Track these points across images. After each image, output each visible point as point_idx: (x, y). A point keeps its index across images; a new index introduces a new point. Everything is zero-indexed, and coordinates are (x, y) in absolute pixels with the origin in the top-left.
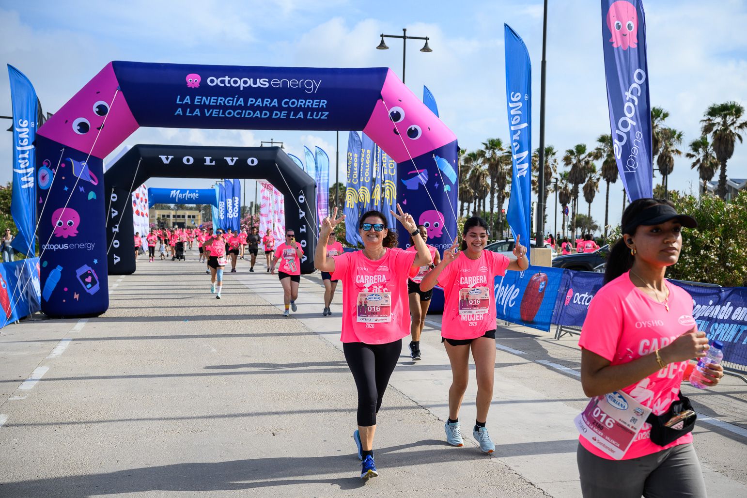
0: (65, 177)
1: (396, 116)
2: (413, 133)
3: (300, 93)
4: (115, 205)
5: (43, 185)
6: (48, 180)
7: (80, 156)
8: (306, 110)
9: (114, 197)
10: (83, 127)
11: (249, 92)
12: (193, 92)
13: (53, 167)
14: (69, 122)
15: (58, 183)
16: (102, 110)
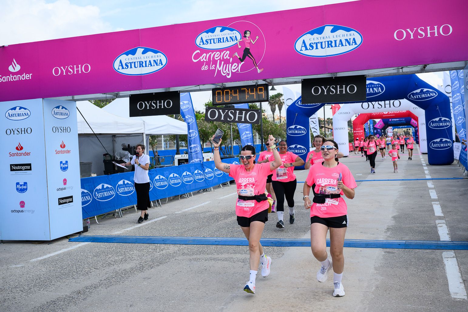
0: (377, 131)
1: (413, 122)
2: (416, 124)
3: (402, 120)
4: (383, 132)
5: (375, 132)
6: (375, 131)
7: (379, 129)
8: (403, 122)
9: (383, 131)
10: (379, 126)
11: (396, 121)
12: (390, 121)
13: (376, 130)
14: (377, 125)
15: (377, 132)
16: (381, 124)
